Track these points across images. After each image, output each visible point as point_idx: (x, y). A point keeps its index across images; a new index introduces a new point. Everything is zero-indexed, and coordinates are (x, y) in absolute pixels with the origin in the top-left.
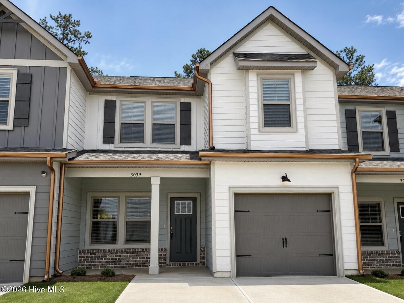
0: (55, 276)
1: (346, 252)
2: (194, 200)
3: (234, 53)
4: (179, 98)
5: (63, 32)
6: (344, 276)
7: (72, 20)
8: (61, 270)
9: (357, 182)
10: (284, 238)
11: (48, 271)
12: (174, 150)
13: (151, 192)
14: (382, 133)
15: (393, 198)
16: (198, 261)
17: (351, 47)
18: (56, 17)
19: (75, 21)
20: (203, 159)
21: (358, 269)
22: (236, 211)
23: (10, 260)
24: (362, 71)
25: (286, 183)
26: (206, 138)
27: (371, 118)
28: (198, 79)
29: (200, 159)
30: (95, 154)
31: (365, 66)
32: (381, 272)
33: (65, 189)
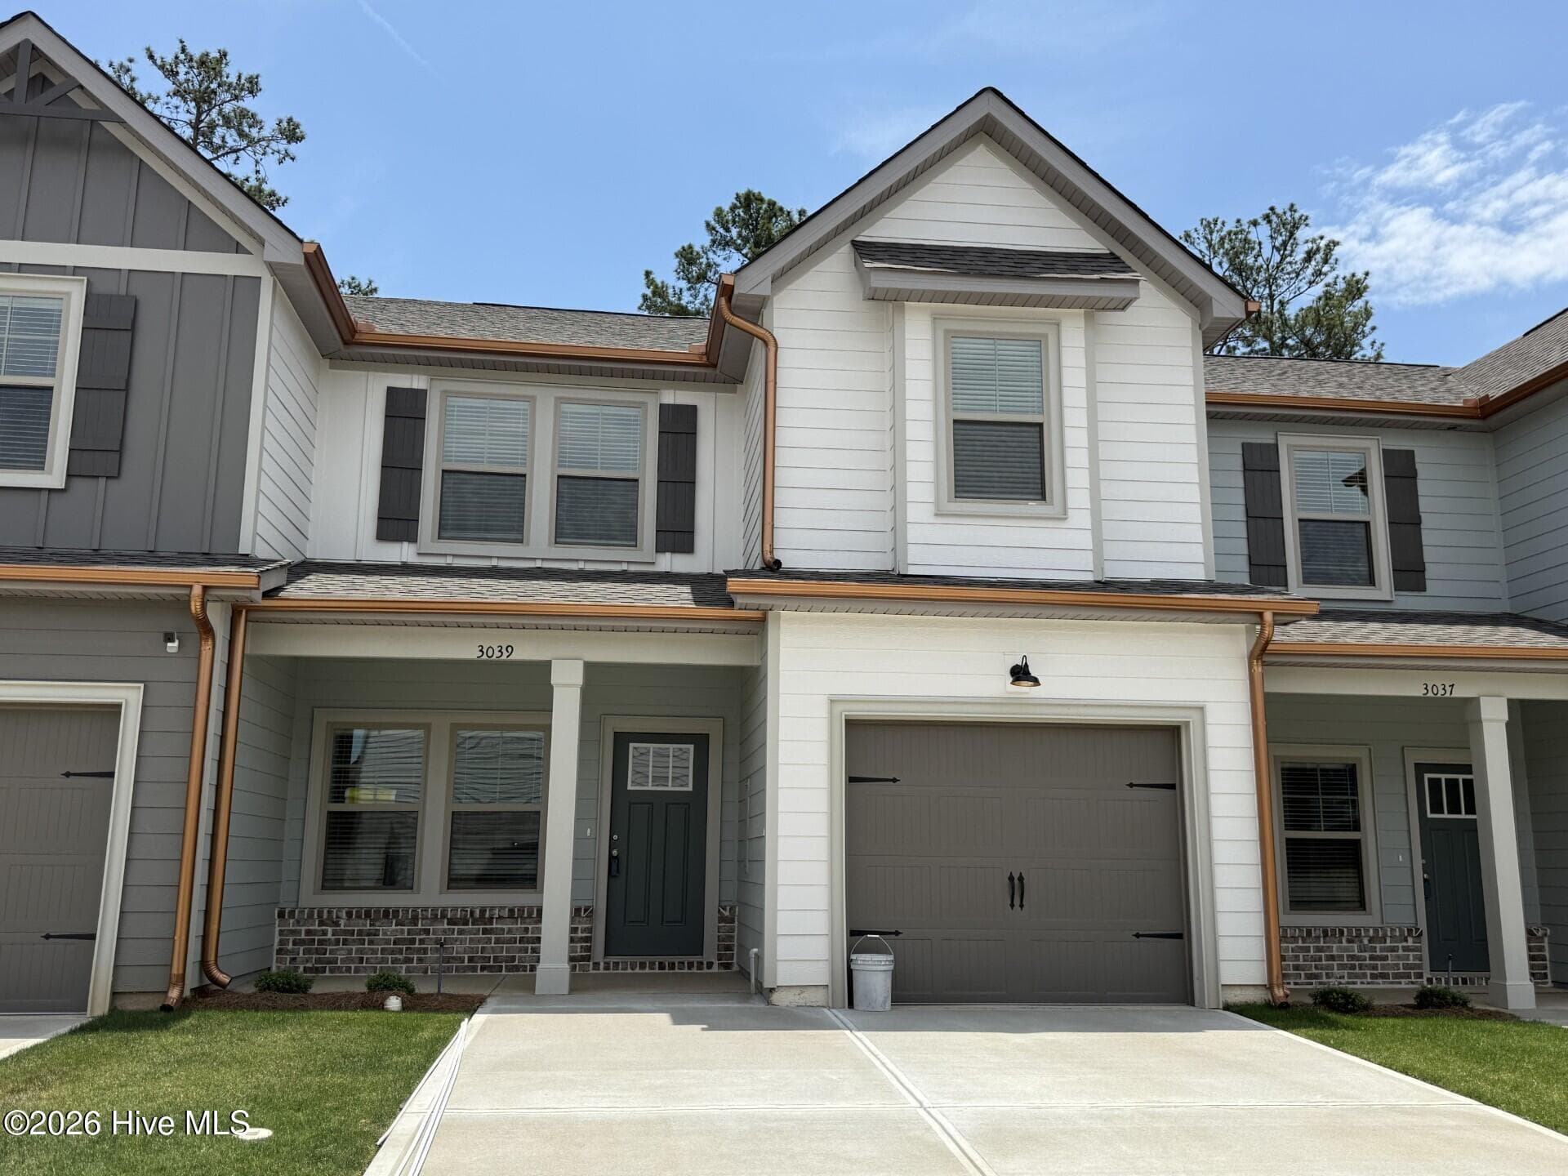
0: (200, 992)
1: (1226, 925)
2: (701, 742)
3: (855, 244)
4: (656, 391)
5: (193, 118)
6: (1221, 1007)
7: (231, 73)
8: (222, 973)
9: (1266, 690)
10: (1016, 877)
11: (181, 972)
12: (633, 568)
13: (551, 711)
14: (1367, 524)
15: (1403, 748)
16: (710, 952)
17: (1287, 207)
18: (169, 59)
19: (240, 77)
20: (739, 600)
21: (1266, 983)
22: (851, 780)
23: (44, 934)
24: (1328, 296)
25: (1025, 689)
26: (749, 530)
27: (1331, 475)
28: (727, 325)
29: (730, 604)
30: (351, 577)
31: (1337, 277)
32: (1346, 995)
33: (245, 697)
